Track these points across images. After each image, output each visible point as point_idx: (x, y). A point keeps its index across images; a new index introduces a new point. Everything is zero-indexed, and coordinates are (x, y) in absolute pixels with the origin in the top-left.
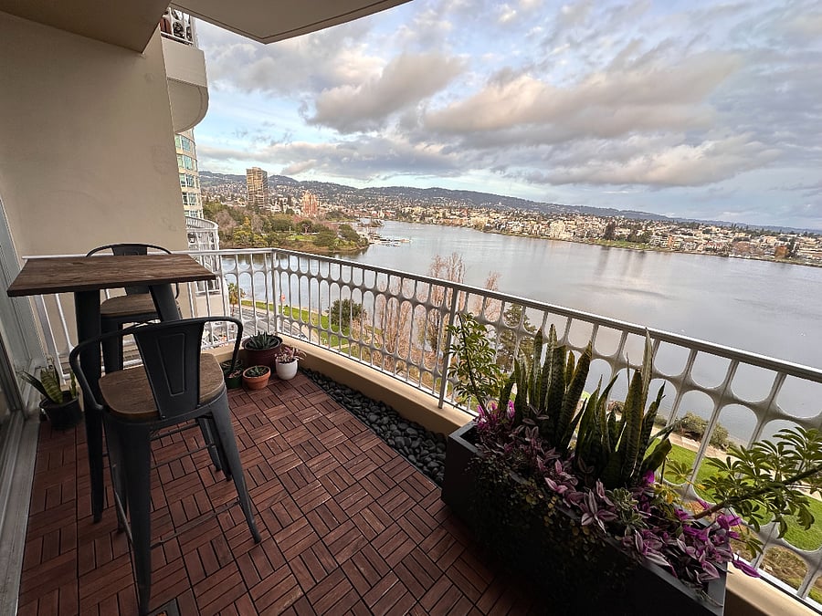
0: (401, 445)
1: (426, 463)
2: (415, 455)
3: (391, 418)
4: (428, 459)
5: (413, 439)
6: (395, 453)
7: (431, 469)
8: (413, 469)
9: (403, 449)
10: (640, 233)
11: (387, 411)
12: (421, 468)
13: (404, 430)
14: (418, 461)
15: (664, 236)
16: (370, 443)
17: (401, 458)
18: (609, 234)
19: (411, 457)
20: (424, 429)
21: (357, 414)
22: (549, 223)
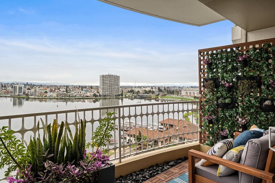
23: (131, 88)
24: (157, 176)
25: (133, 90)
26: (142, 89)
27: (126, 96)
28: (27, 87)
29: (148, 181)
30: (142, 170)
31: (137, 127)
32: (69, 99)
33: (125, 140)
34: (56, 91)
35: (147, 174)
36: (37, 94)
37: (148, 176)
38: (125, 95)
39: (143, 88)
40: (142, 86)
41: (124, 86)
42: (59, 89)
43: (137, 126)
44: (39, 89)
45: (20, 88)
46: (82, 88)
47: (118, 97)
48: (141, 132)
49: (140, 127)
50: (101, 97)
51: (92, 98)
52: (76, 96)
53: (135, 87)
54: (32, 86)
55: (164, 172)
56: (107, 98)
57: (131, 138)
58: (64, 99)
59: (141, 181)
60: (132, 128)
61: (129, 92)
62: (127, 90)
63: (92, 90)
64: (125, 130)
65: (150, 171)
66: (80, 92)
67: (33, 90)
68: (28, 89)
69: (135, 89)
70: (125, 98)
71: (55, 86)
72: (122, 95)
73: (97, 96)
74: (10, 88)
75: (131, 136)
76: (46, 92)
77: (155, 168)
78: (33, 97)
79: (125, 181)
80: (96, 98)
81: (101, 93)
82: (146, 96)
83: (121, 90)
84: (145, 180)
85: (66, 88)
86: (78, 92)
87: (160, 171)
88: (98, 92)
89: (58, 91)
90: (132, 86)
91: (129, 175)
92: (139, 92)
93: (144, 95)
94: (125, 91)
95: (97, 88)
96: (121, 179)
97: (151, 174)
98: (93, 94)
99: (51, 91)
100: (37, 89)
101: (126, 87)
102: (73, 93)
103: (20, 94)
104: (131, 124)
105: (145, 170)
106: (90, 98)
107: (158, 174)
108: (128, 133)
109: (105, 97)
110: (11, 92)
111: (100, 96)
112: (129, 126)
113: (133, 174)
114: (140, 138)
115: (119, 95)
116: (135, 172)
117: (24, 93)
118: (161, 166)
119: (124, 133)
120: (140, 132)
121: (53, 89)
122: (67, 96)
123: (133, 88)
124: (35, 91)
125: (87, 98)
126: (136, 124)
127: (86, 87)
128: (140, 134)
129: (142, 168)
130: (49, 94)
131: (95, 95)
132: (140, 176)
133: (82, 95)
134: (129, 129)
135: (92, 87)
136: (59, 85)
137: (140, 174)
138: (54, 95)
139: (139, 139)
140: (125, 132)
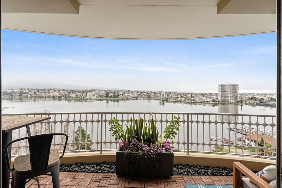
0: (94, 170)
1: (105, 170)
2: (100, 170)
3: (84, 166)
4: (105, 169)
5: (97, 167)
6: (93, 174)
7: (108, 171)
8: (102, 174)
9: (95, 171)
10: (116, 94)
11: (80, 164)
12: (104, 173)
13: (91, 167)
14: (102, 172)
15: (122, 95)
16: (82, 175)
17: (96, 174)
18: (107, 95)
19: (99, 172)
20: (97, 163)
21: (69, 171)
22: (86, 93)
23: (253, 95)
24: (219, 177)
25: (255, 97)
26: (267, 97)
27: (247, 102)
28: (167, 94)
29: (208, 176)
30: (208, 167)
31: (259, 134)
32: (193, 103)
33: (244, 143)
34: (184, 96)
35: (210, 172)
36: (173, 98)
37: (211, 173)
38: (245, 102)
39: (269, 96)
40: (268, 93)
41: (244, 94)
42: (186, 95)
43: (258, 132)
44: (174, 95)
45: (163, 95)
46: (203, 95)
47: (237, 103)
48: (264, 140)
49: (263, 134)
50: (220, 103)
51: (212, 103)
52: (198, 101)
53: (258, 95)
54: (170, 93)
55: (229, 177)
56: (225, 104)
57: (252, 143)
58: (189, 102)
59: (201, 174)
60: (252, 133)
61: (250, 99)
62: (248, 97)
63: (212, 96)
64: (244, 134)
65: (214, 170)
66: (202, 98)
67: (170, 96)
68: (168, 95)
69: (258, 96)
70: (245, 104)
71: (183, 93)
72: (242, 101)
73: (216, 101)
74: (158, 94)
75: (252, 141)
76: (178, 97)
77: (220, 170)
78: (170, 100)
79: (188, 169)
80: (215, 103)
81: (220, 99)
82: (272, 104)
83: (241, 97)
84: (206, 175)
85: (191, 94)
86: (200, 98)
87: (225, 174)
88: (217, 99)
89: (186, 96)
90: (254, 94)
91: (194, 166)
92: (263, 99)
93: (269, 102)
94: (245, 98)
95: (216, 95)
96: (186, 166)
97: (214, 173)
98: (212, 99)
99: (181, 97)
100: (173, 95)
101: (246, 95)
102: (196, 98)
103: (163, 98)
104: (251, 129)
105: (210, 168)
106: (209, 103)
107: (221, 175)
108: (248, 137)
109: (223, 103)
110: (159, 97)
111: (219, 101)
112: (249, 131)
113: (198, 167)
114: (263, 144)
115: (238, 102)
116: (200, 166)
117: (165, 98)
118: (228, 171)
119: (243, 137)
120: (262, 139)
121: (182, 96)
122: (192, 100)
123: (255, 95)
124: (171, 96)
125: (207, 102)
126: (257, 130)
127: (206, 94)
128: (262, 140)
129: (208, 165)
130: (179, 99)
131: (214, 101)
132: (203, 170)
133: (203, 100)
134: (249, 134)
135: (211, 94)
136: (186, 92)
137: (204, 169)
138: (183, 99)
139: (261, 145)
140: (244, 135)
